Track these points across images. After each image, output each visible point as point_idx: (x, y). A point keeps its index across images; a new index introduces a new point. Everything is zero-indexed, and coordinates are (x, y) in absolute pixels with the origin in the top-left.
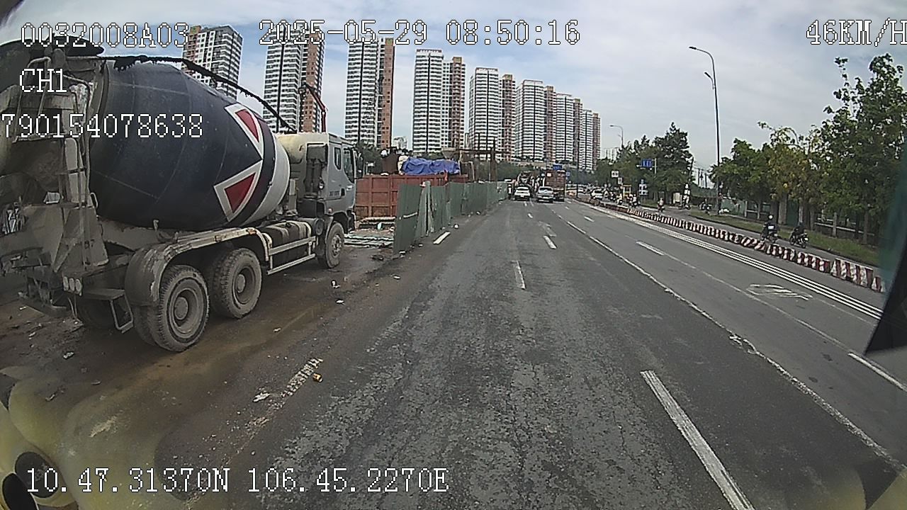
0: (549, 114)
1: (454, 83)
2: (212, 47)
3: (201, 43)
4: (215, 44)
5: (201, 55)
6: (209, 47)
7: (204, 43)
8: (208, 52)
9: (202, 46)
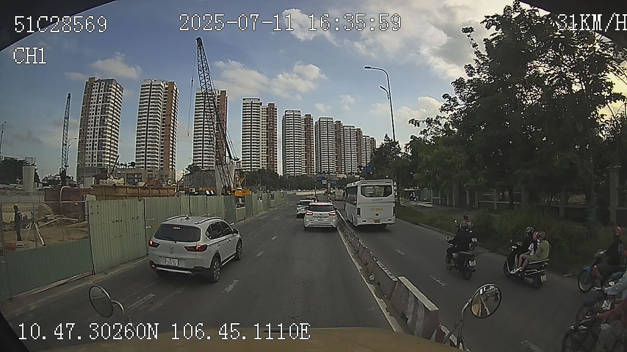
0: (338, 141)
1: (270, 121)
2: (102, 93)
3: (95, 90)
4: (104, 92)
5: (95, 99)
6: (100, 93)
7: (97, 90)
8: (100, 97)
9: (96, 92)
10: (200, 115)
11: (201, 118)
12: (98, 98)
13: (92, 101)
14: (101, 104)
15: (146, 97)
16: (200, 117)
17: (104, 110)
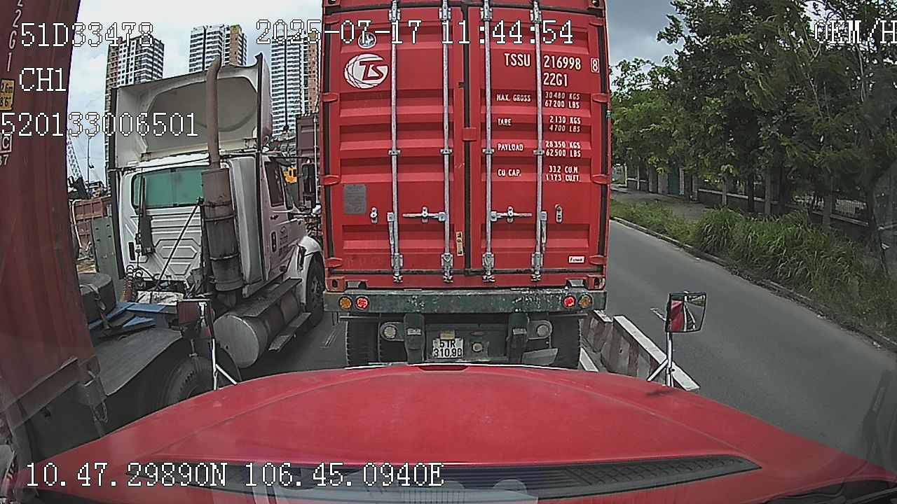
2: (134, 56)
3: (123, 53)
4: (137, 53)
5: (124, 66)
6: (131, 56)
7: (126, 53)
8: (131, 62)
9: (124, 56)
10: (279, 67)
11: (282, 71)
12: (128, 65)
13: (119, 70)
14: (133, 72)
15: (198, 51)
16: (279, 69)
17: (138, 79)
